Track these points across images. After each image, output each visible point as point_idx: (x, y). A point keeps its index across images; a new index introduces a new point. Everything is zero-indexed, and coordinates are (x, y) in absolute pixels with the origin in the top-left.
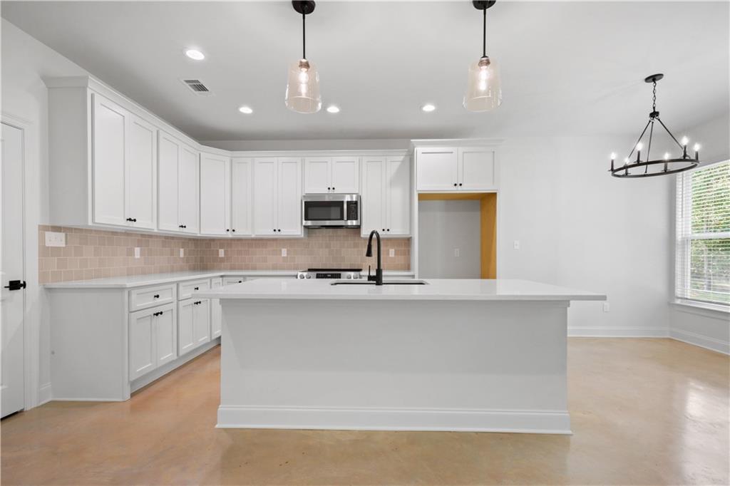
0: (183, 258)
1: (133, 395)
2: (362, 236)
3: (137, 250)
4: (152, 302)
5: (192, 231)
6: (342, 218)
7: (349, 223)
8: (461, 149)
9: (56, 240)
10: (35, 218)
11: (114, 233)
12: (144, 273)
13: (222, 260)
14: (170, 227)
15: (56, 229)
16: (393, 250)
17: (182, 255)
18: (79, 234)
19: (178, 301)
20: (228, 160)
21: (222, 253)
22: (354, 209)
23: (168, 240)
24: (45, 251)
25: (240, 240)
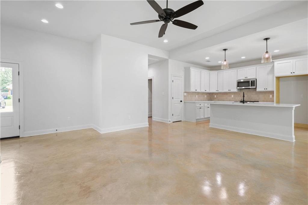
0: (206, 98)
1: (196, 122)
2: (257, 91)
3: (197, 96)
4: (199, 106)
5: (208, 91)
6: (249, 86)
7: (253, 87)
8: (294, 60)
9: (185, 94)
10: (183, 91)
11: (193, 92)
12: (198, 101)
13: (215, 98)
14: (203, 91)
15: (186, 92)
16: (271, 95)
17: (206, 97)
18: (188, 93)
19: (204, 106)
20: (216, 73)
21: (215, 96)
22: (253, 83)
23: (203, 93)
24: (184, 96)
25: (220, 93)
